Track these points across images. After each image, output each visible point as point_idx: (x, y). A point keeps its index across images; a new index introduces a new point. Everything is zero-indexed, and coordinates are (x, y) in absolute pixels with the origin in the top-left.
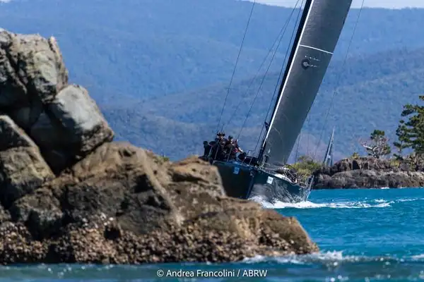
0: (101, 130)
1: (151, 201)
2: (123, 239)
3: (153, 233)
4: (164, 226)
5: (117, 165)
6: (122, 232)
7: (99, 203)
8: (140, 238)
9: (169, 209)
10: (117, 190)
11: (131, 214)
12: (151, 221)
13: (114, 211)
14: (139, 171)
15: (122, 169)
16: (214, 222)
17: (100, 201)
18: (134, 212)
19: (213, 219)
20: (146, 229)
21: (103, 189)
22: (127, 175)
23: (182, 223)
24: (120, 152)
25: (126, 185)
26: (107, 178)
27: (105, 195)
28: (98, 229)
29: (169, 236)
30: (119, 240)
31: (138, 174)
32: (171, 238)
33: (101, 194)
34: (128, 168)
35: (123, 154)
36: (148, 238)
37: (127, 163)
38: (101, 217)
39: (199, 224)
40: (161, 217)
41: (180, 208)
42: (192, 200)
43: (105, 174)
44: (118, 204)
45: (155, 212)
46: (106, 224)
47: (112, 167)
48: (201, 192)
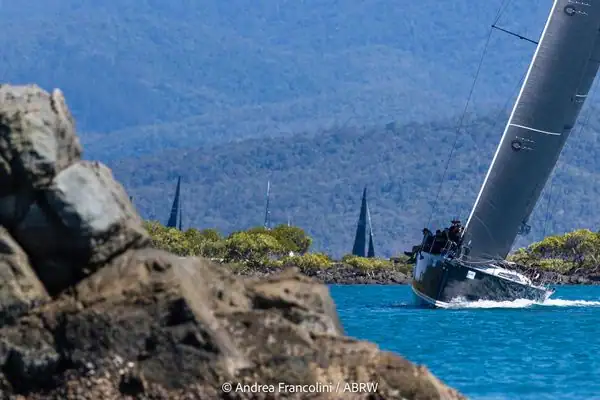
0: (122, 230)
1: (190, 339)
2: (147, 394)
3: (192, 386)
4: (208, 376)
5: (141, 285)
6: (145, 384)
7: (112, 340)
8: (172, 393)
9: (216, 351)
10: (140, 322)
11: (161, 357)
12: (190, 370)
13: (135, 352)
14: (174, 294)
15: (148, 290)
16: (283, 372)
17: (113, 336)
18: (164, 354)
19: (282, 367)
20: (182, 381)
21: (118, 320)
22: (155, 300)
23: (238, 373)
24: (147, 266)
25: (154, 315)
26: (126, 303)
27: (121, 329)
28: (111, 380)
29: (215, 392)
30: (140, 395)
31: (173, 298)
32: (218, 394)
33: (115, 327)
34: (158, 288)
35: (151, 267)
36: (183, 393)
37: (157, 280)
38: (115, 361)
39: (261, 374)
40: (205, 362)
41: (249, 350)
42: (266, 338)
43: (123, 298)
44: (141, 343)
45: (196, 355)
46: (122, 372)
47: (134, 286)
48: (281, 325)
